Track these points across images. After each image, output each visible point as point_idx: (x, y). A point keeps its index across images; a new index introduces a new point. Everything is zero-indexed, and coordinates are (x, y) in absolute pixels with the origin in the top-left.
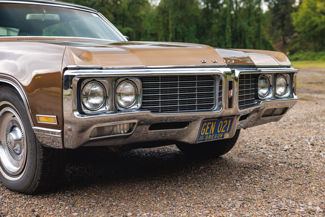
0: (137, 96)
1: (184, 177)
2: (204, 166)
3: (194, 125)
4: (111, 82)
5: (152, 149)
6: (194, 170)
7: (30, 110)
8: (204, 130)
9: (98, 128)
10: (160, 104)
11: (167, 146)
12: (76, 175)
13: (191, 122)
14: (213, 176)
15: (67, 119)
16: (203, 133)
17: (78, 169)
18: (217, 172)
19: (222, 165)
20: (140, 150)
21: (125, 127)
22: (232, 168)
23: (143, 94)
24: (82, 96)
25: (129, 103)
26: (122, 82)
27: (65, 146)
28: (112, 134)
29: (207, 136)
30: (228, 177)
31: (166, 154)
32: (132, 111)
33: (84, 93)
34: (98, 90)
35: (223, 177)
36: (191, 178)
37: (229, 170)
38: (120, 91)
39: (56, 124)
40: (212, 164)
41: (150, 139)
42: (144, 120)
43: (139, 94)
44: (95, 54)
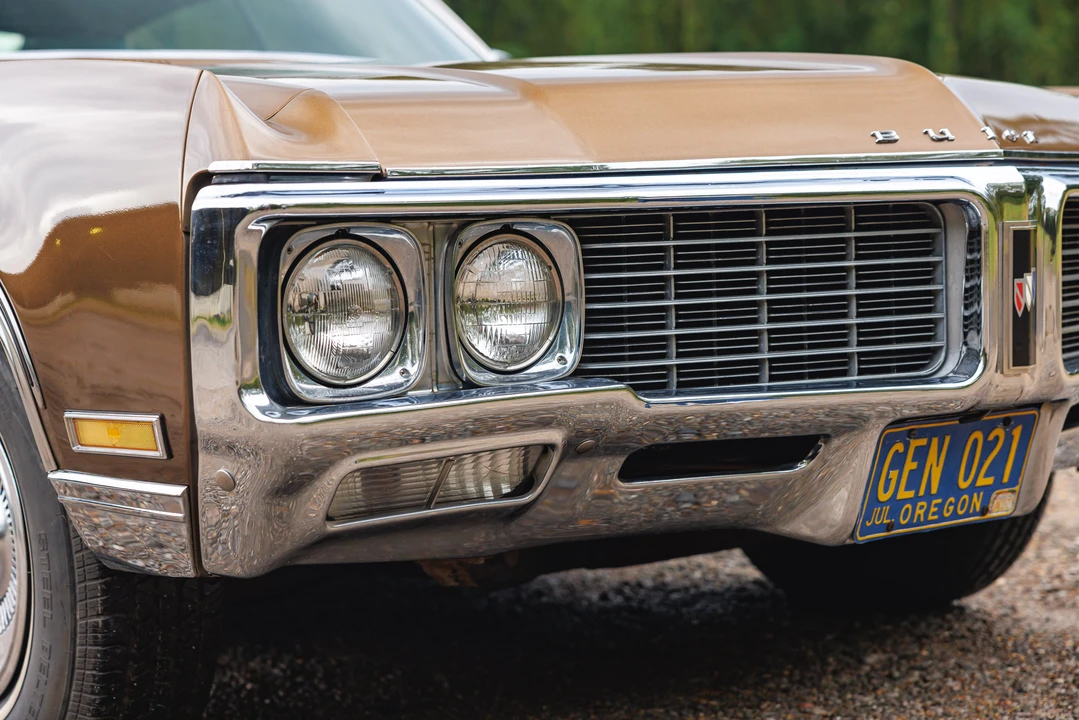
0: (558, 310)
1: (790, 707)
2: (885, 652)
3: (840, 453)
4: (426, 241)
5: (632, 573)
6: (835, 673)
7: (35, 389)
8: (894, 474)
9: (368, 473)
10: (674, 350)
11: (700, 559)
12: (272, 702)
13: (827, 438)
14: (930, 699)
15: (215, 431)
16: (886, 490)
17: (283, 671)
18: (950, 683)
19: (968, 644)
20: (573, 575)
21: (504, 463)
22: (1020, 662)
23: (589, 301)
24: (284, 316)
25: (519, 348)
26: (485, 244)
27: (206, 567)
28: (440, 504)
29: (909, 506)
30: (1005, 707)
31: (694, 595)
32: (534, 388)
33: (292, 298)
34: (363, 282)
35: (981, 708)
36: (824, 712)
37: (1009, 673)
38: (472, 287)
39: (159, 453)
40: (921, 640)
41: (626, 525)
42: (598, 431)
43: (567, 298)
44: (344, 106)
